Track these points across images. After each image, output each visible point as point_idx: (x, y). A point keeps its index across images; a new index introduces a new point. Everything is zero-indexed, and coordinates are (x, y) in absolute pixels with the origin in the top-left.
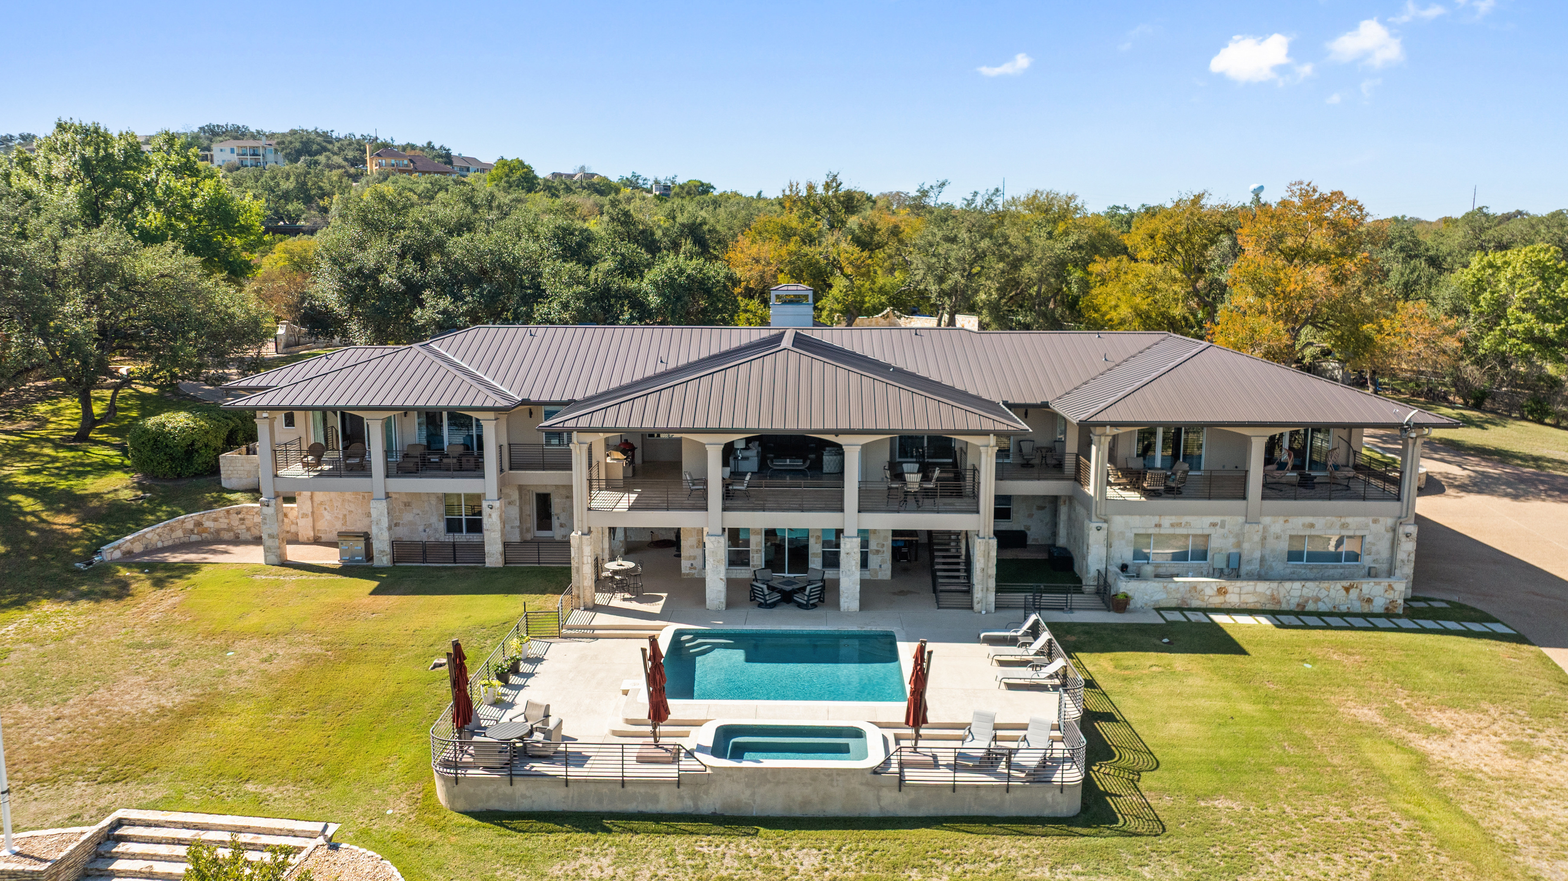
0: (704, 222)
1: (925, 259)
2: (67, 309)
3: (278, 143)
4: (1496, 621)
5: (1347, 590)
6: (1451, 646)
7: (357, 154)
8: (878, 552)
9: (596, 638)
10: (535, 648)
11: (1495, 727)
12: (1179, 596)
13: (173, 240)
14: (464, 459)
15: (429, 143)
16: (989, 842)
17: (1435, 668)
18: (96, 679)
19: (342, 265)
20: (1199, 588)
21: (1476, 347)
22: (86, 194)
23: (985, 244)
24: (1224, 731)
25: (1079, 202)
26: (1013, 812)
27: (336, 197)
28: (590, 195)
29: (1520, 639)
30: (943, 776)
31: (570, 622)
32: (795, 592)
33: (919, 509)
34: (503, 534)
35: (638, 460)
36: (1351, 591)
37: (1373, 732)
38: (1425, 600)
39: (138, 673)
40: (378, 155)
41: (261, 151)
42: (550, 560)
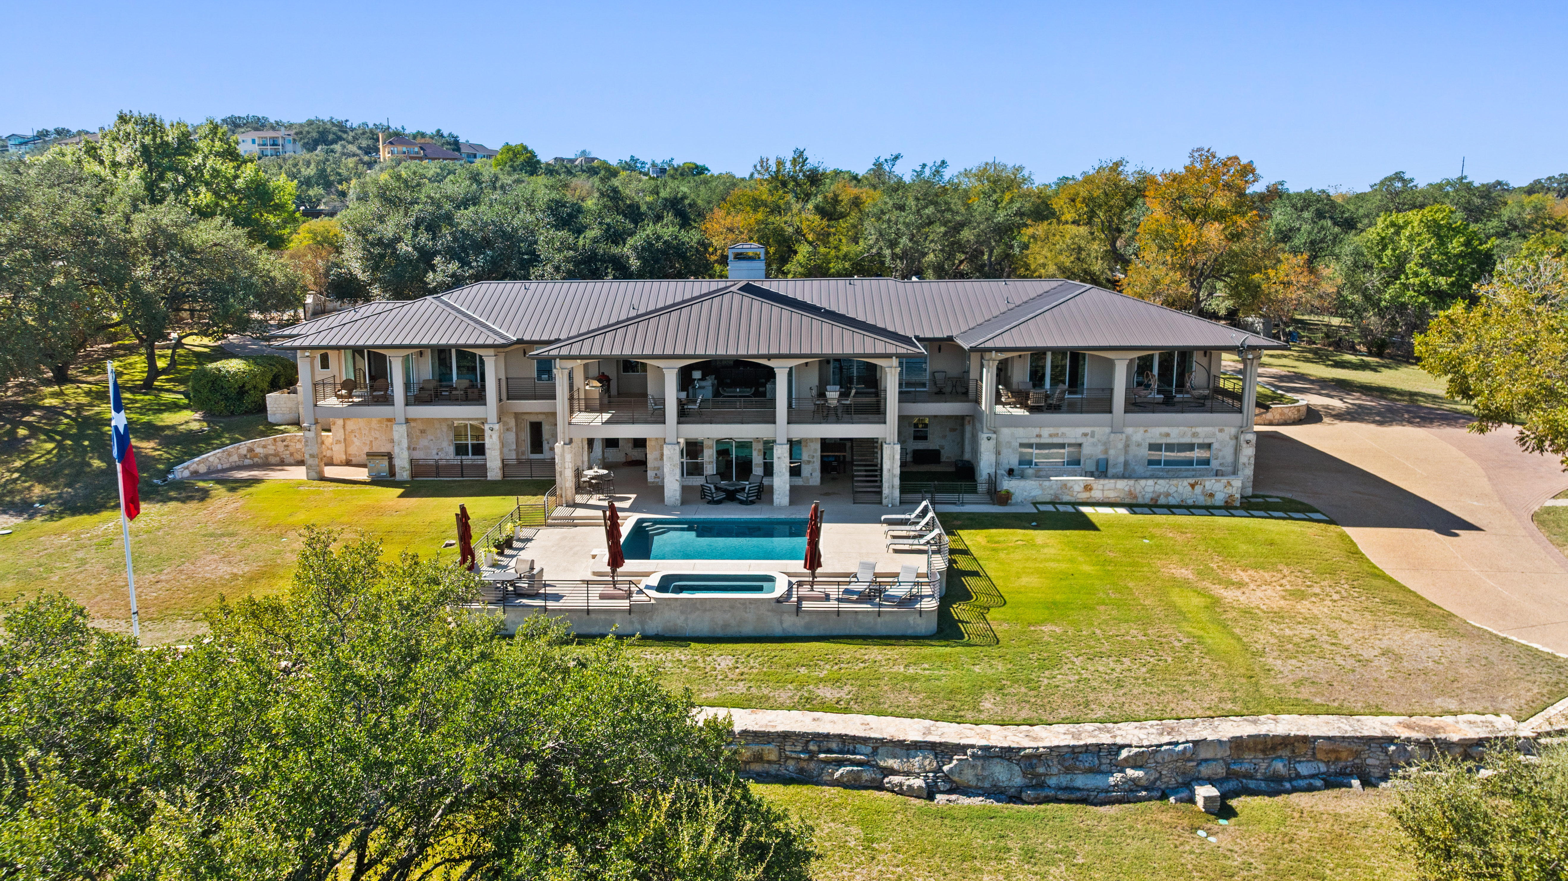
0: (684, 197)
1: (876, 224)
2: (139, 273)
3: (297, 134)
4: (1317, 511)
5: (1193, 486)
6: (1271, 527)
7: (370, 142)
8: (809, 462)
9: (576, 526)
10: (525, 533)
11: (1284, 581)
12: (1052, 492)
13: (221, 215)
14: (469, 391)
15: (438, 131)
16: (863, 651)
17: (1250, 542)
18: (182, 557)
19: (364, 236)
20: (1069, 485)
21: (1380, 300)
22: (147, 177)
23: (930, 210)
24: (1064, 583)
25: (1026, 173)
26: (884, 631)
27: (354, 182)
28: (589, 177)
29: (1331, 522)
30: (832, 605)
31: (554, 515)
32: (737, 491)
33: (838, 421)
34: (501, 452)
35: (614, 390)
36: (1196, 487)
37: (1185, 584)
38: (1263, 497)
39: (213, 553)
40: (391, 143)
41: (280, 142)
42: (539, 475)
